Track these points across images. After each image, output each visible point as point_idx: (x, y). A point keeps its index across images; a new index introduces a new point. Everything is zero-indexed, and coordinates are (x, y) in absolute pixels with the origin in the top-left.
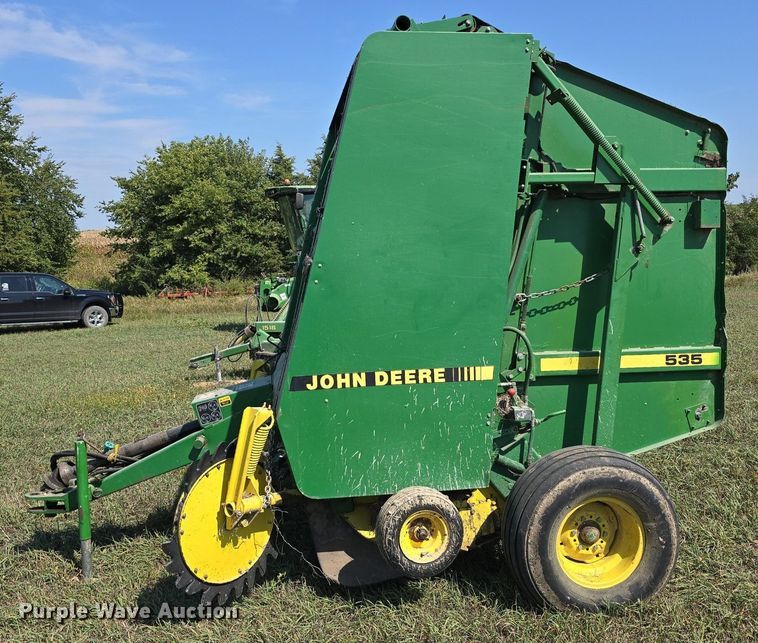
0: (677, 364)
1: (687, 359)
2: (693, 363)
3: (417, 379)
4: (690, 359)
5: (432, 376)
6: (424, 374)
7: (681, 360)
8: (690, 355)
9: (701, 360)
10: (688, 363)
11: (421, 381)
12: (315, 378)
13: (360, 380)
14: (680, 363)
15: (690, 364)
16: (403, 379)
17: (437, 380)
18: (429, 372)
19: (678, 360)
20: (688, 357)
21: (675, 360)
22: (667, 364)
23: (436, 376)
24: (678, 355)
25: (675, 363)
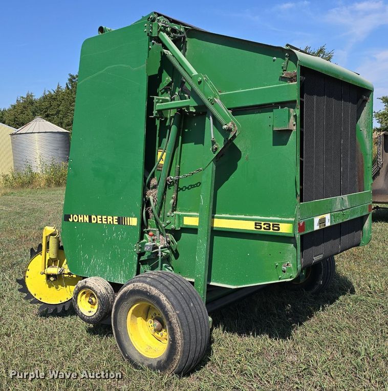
0: (262, 230)
1: (269, 226)
2: (273, 229)
3: (107, 221)
4: (271, 227)
5: (113, 220)
6: (110, 219)
7: (265, 226)
8: (271, 224)
9: (279, 228)
10: (270, 229)
11: (109, 223)
12: (71, 216)
13: (87, 219)
14: (264, 228)
15: (271, 230)
16: (102, 221)
17: (115, 223)
18: (112, 218)
19: (263, 226)
20: (270, 225)
21: (261, 226)
22: (256, 228)
23: (115, 220)
24: (263, 223)
25: (261, 228)
